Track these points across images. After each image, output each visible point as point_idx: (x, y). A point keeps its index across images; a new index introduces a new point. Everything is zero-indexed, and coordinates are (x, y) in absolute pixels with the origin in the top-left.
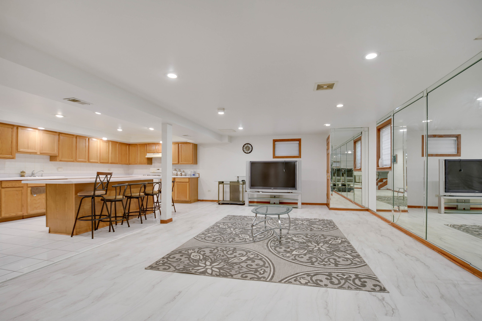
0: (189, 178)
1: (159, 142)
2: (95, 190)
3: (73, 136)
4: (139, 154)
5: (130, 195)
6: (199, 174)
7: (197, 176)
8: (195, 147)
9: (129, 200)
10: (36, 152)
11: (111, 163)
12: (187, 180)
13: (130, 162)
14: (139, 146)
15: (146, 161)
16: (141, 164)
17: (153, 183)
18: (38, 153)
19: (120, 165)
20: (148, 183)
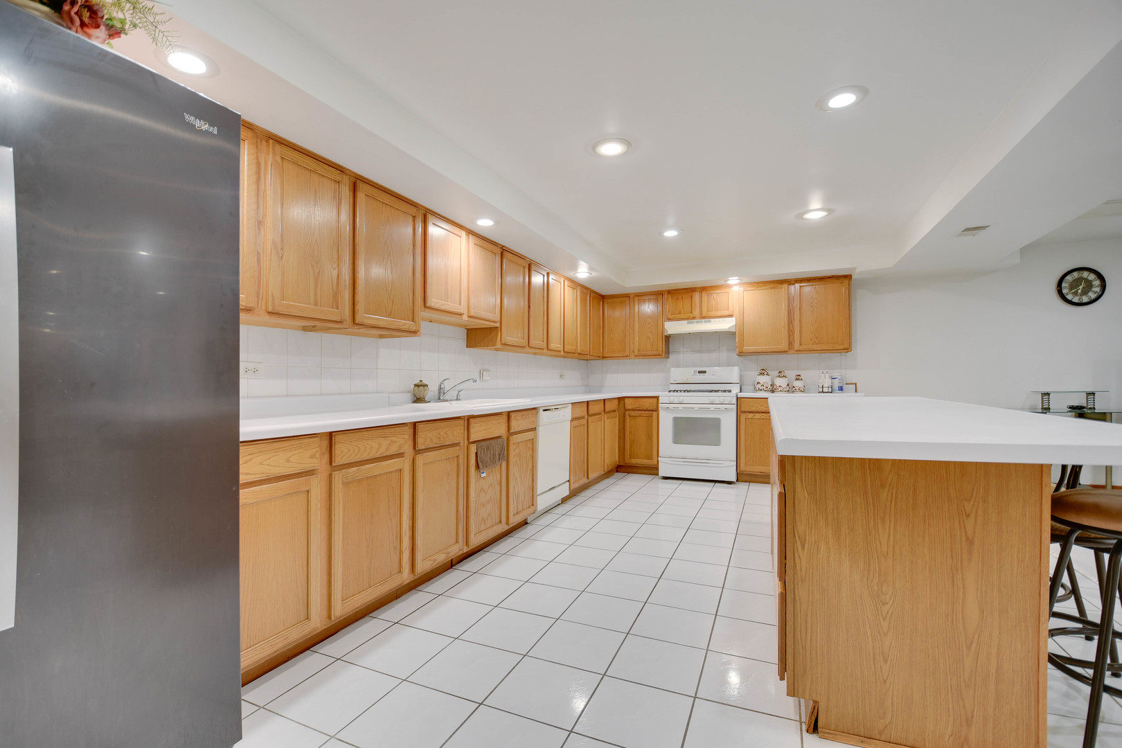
1: (722, 282)
4: (636, 326)
6: (856, 384)
10: (462, 312)
13: (605, 350)
14: (635, 300)
15: (660, 346)
16: (645, 356)
18: (466, 316)
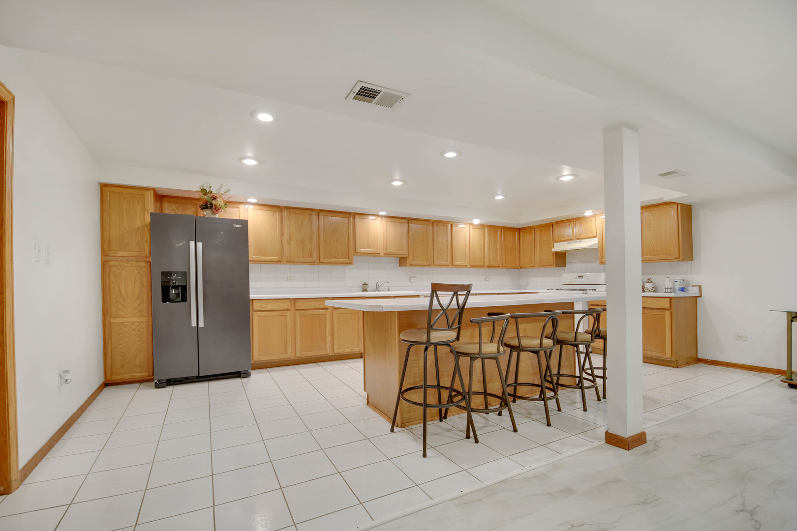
0: (671, 298)
2: (430, 328)
3: (428, 222)
4: (538, 247)
5: (515, 342)
6: (700, 287)
7: (693, 292)
8: (686, 211)
9: (515, 354)
10: (379, 252)
11: (489, 267)
12: (666, 305)
13: (522, 263)
14: (537, 230)
15: (551, 259)
16: (543, 266)
17: (573, 313)
18: (382, 254)
19: (504, 270)
20: (563, 313)
